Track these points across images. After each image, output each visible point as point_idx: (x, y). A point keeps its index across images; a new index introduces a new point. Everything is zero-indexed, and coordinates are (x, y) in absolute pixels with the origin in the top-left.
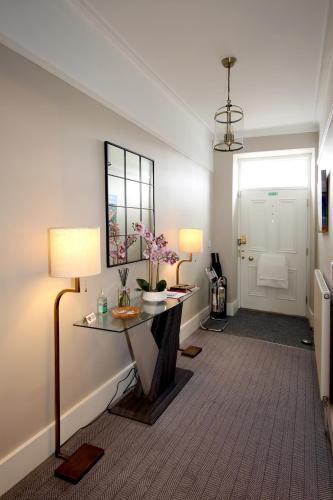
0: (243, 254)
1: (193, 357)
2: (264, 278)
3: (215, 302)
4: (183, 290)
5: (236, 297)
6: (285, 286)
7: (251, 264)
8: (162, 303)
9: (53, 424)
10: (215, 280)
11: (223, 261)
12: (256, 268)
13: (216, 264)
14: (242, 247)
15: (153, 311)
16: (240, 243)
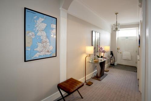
0: (118, 52)
1: (107, 72)
2: (124, 57)
3: (112, 62)
4: (106, 58)
5: (117, 61)
6: (130, 59)
7: (121, 54)
8: (102, 60)
9: (85, 77)
10: (112, 57)
11: (113, 53)
12: (122, 55)
13: (112, 53)
14: (119, 50)
15: (100, 61)
16: (118, 49)
